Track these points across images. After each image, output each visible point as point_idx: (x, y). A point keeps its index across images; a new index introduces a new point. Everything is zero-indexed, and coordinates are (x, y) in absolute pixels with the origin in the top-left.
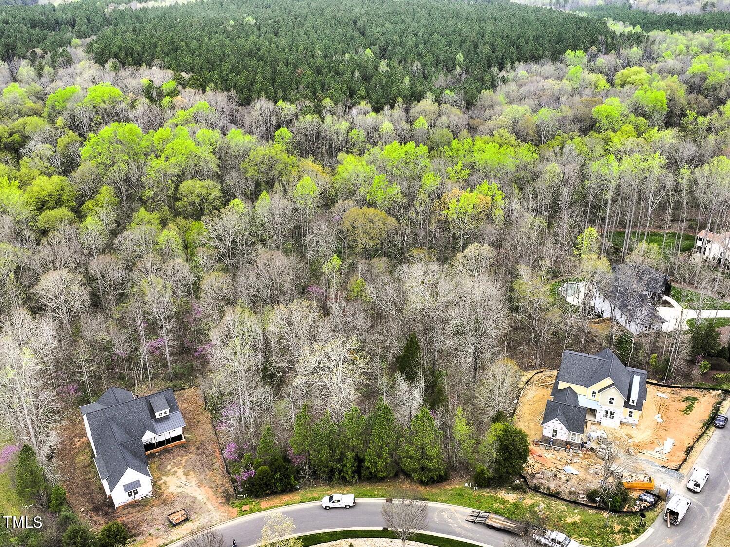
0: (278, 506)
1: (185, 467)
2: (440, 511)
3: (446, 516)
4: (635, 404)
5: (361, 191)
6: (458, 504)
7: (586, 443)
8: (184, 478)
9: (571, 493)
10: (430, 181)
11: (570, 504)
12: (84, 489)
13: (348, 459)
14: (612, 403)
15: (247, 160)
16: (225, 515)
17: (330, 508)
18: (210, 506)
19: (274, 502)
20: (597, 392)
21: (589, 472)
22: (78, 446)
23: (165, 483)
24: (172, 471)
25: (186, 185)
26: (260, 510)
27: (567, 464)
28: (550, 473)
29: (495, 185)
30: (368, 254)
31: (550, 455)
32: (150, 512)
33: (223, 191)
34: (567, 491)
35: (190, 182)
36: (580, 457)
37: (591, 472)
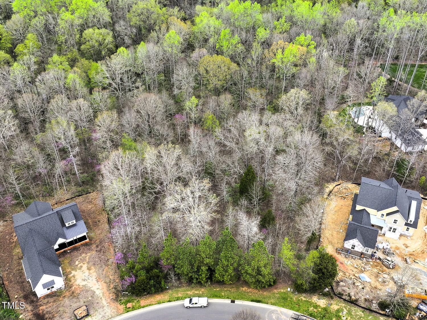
0: (153, 305)
1: (88, 263)
2: (271, 312)
3: (274, 317)
4: (412, 223)
5: (211, 40)
6: (283, 307)
7: (375, 253)
8: (87, 272)
9: (366, 300)
10: (262, 34)
11: (366, 310)
12: (18, 278)
13: (203, 271)
14: (396, 223)
15: (131, 11)
16: (114, 311)
17: (190, 307)
18: (104, 302)
19: (150, 301)
20: (385, 215)
21: (378, 281)
22: (15, 240)
23: (74, 276)
24: (79, 265)
25: (89, 32)
26: (140, 307)
27: (362, 272)
28: (350, 282)
29: (309, 36)
30: (217, 92)
31: (349, 262)
32: (62, 302)
33: (114, 37)
34: (363, 298)
35: (91, 30)
36: (371, 265)
37: (380, 280)
